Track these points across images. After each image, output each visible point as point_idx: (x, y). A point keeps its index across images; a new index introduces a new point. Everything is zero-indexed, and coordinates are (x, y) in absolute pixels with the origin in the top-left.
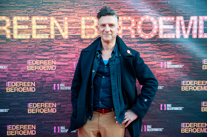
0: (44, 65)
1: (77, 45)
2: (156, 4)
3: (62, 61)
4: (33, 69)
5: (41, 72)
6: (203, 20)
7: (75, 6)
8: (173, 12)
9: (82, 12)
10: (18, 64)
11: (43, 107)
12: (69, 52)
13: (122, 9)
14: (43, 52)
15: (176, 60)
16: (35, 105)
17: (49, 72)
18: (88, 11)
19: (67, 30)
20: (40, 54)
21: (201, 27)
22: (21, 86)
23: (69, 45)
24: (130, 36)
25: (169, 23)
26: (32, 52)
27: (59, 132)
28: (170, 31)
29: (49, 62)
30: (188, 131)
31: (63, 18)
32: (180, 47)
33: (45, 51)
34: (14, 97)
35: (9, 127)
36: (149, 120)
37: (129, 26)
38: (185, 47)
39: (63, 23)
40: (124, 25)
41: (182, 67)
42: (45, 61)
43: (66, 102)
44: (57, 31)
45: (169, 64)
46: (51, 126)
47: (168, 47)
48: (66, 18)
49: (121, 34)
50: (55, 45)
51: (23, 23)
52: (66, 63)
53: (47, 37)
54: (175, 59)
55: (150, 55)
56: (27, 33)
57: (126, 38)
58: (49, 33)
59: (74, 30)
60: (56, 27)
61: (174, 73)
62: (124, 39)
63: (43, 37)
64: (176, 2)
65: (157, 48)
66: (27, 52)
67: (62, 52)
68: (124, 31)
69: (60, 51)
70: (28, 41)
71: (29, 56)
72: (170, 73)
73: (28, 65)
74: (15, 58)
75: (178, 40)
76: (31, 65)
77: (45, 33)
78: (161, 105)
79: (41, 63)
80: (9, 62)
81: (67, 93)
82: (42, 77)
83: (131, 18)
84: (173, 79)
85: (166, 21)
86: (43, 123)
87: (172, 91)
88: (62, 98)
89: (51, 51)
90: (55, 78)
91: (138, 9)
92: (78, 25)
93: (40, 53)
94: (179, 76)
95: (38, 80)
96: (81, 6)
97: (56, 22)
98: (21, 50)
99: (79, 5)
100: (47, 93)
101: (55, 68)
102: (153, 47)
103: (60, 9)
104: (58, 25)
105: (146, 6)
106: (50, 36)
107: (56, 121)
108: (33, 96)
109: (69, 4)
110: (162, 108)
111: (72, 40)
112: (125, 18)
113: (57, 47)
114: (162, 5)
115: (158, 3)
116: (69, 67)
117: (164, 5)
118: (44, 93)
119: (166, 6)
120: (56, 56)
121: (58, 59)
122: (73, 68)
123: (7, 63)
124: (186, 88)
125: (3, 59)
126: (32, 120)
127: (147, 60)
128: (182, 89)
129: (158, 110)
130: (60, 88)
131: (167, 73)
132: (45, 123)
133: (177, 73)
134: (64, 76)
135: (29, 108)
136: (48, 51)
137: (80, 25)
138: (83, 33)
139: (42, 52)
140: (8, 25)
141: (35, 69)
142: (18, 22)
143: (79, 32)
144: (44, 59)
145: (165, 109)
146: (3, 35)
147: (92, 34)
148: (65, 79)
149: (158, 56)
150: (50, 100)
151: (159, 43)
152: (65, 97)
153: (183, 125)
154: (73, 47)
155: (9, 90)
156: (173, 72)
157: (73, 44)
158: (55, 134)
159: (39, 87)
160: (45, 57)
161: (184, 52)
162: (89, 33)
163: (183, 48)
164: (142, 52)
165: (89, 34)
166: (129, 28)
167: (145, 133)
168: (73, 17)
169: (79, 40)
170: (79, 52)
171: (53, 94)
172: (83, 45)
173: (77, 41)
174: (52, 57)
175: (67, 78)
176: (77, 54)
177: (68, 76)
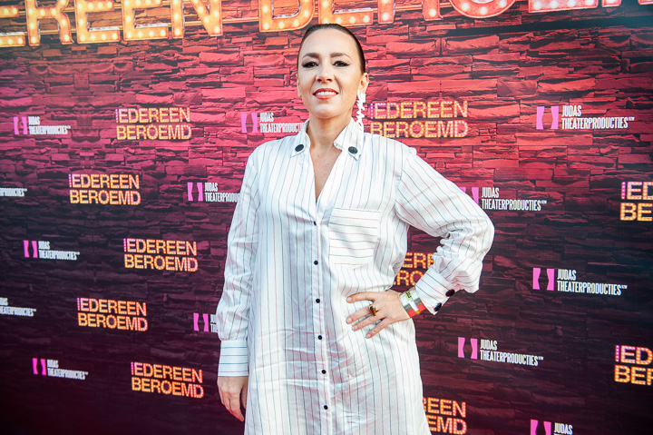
0: (160, 123)
1: (250, 55)
3: (207, 109)
4: (131, 135)
5: (152, 145)
10: (94, 121)
11: (161, 253)
12: (225, 80)
14: (156, 83)
15: (602, 99)
16: (141, 246)
17: (174, 144)
20: (147, 90)
22: (105, 187)
23: (225, 58)
24: (421, 11)
26: (127, 84)
27: (206, 329)
29: (171, 114)
30: (645, 379)
32: (616, 45)
33: (158, 79)
34: (89, 217)
35: (82, 301)
36: (488, 322)
38: (641, 41)
41: (626, 126)
42: (161, 109)
43: (224, 242)
44: (190, 11)
45: (571, 116)
46: (186, 310)
47: (566, 46)
49: (389, 8)
50: (187, 57)
52: (220, 118)
53: (163, 34)
54: (596, 96)
55: (494, 82)
56: (112, 23)
57: (405, 22)
58: (168, 20)
59: (238, 4)
61: (592, 149)
62: (400, 25)
63: (152, 35)
65: (522, 53)
66: (113, 82)
67: (208, 80)
69: (200, 76)
70: (113, 50)
71: (118, 97)
72: (572, 151)
73: (119, 124)
74: (86, 104)
75: (611, 16)
76: (126, 125)
77: (157, 20)
78: (537, 272)
79: (151, 116)
80: (72, 115)
81: (225, 213)
82: (155, 161)
84: (585, 173)
86: (165, 299)
87: (580, 220)
88: (210, 227)
89: (176, 80)
90: (190, 164)
93: (147, 86)
94: (611, 161)
95: (145, 169)
98: (98, 76)
100: (170, 210)
101: (190, 133)
102: (506, 50)
106: (170, 29)
107: (197, 298)
108: (134, 218)
110: (539, 281)
111: (235, 40)
113: (190, 63)
116: (229, 130)
118: (164, 211)
120: (189, 95)
121: (196, 103)
122: (240, 133)
123: (68, 119)
124: (640, 211)
125: (57, 106)
126: (135, 287)
127: (484, 99)
128: (623, 215)
129: (523, 287)
130: (204, 195)
131: (562, 150)
132: (169, 299)
133: (603, 151)
134: (216, 159)
135: (127, 253)
136: (167, 79)
138: (266, 14)
139: (153, 83)
141: (135, 135)
143: (254, 11)
144: (158, 106)
145: (550, 287)
146: (52, 35)
147: (293, 15)
148: (217, 168)
149: (528, 86)
150: (180, 231)
151: (530, 30)
152: (220, 224)
153: (623, 352)
154: (237, 64)
155: (77, 198)
156: (588, 147)
157: (236, 52)
158: (196, 335)
159: (148, 190)
160: (160, 100)
161: (632, 65)
162: (284, 11)
163: (632, 47)
164: (466, 70)
165: (284, 16)
167: (475, 364)
169: (253, 39)
170: (256, 79)
171: (186, 213)
172: (268, 54)
173: (248, 43)
174: (180, 97)
175: (225, 164)
176: (251, 87)
177: (227, 159)
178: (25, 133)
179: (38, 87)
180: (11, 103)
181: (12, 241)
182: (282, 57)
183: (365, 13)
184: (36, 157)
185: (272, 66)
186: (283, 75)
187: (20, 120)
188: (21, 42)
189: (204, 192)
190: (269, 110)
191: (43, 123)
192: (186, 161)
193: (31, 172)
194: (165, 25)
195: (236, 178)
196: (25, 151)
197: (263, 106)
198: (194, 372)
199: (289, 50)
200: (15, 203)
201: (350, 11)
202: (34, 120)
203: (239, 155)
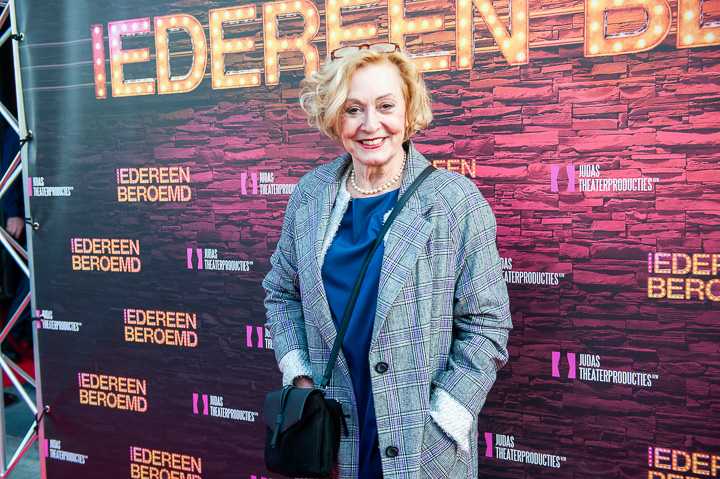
1: (567, 88)
3: (502, 161)
12: (529, 121)
14: (430, 128)
19: (525, 27)
20: (417, 137)
23: (530, 93)
27: (489, 453)
33: (434, 122)
42: (435, 162)
43: (519, 337)
44: (483, 34)
50: (476, 94)
51: (358, 17)
52: (519, 172)
53: (443, 65)
58: (451, 47)
59: (554, 22)
60: (481, 19)
63: (428, 67)
67: (502, 123)
69: (493, 118)
77: (436, 47)
81: (522, 298)
89: (454, 123)
104: (485, 7)
106: (453, 58)
111: (546, 69)
113: (480, 102)
116: (532, 189)
120: (476, 142)
121: (486, 154)
122: (549, 191)
125: (298, 160)
134: (512, 226)
136: (447, 123)
138: (595, 34)
140: (312, 29)
142: (342, 15)
143: (578, 29)
144: (432, 157)
146: (295, 72)
147: (636, 33)
148: (512, 238)
154: (547, 101)
157: (547, 84)
160: (435, 149)
162: (623, 27)
165: (622, 35)
169: (574, 67)
170: (574, 120)
172: (595, 86)
173: (566, 73)
174: (463, 146)
175: (524, 232)
176: (567, 131)
177: (527, 227)
178: (255, 192)
179: (273, 136)
180: (239, 156)
181: (232, 326)
182: (616, 90)
184: (266, 223)
185: (601, 102)
186: (618, 113)
187: (249, 177)
188: (255, 81)
190: (593, 161)
191: (277, 180)
193: (260, 241)
194: (448, 53)
195: (539, 252)
196: (253, 215)
197: (583, 156)
199: (629, 80)
200: (238, 279)
202: (266, 177)
203: (547, 221)
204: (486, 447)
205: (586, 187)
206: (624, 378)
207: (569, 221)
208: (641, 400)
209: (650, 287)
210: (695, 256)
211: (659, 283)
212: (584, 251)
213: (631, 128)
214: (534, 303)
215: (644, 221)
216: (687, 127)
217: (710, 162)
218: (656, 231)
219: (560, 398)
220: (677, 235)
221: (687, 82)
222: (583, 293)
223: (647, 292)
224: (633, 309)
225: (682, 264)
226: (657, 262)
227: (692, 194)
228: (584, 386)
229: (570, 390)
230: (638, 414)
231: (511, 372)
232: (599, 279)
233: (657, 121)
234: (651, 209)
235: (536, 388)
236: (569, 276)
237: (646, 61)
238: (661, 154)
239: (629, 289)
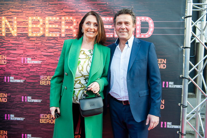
1: (25, 42)
2: (96, 4)
3: (12, 56)
6: (140, 20)
7: (24, 7)
8: (112, 12)
9: (29, 12)
12: (17, 48)
13: (64, 10)
17: (1, 66)
18: (34, 11)
21: (138, 27)
23: (17, 42)
24: (72, 34)
25: (108, 23)
27: (9, 119)
28: (108, 30)
29: (0, 57)
31: (12, 18)
37: (71, 25)
39: (12, 22)
40: (66, 25)
43: (15, 93)
44: (7, 29)
46: (3, 113)
48: (15, 18)
49: (64, 33)
50: (6, 42)
52: (15, 59)
57: (68, 37)
58: (1, 31)
59: (22, 28)
64: (114, 3)
67: (12, 48)
68: (67, 30)
69: (10, 47)
81: (16, 85)
83: (73, 18)
85: (105, 21)
88: (11, 89)
89: (2, 47)
90: (6, 71)
91: (79, 9)
92: (26, 24)
96: (29, 7)
97: (6, 21)
99: (27, 6)
101: (6, 63)
103: (11, 10)
104: (8, 24)
105: (86, 7)
106: (1, 33)
107: (6, 110)
109: (18, 5)
111: (21, 38)
112: (67, 18)
113: (7, 43)
114: (101, 6)
115: (98, 4)
116: (18, 62)
117: (103, 6)
119: (105, 7)
120: (6, 52)
121: (8, 54)
122: (21, 63)
134: (14, 70)
137: (28, 24)
138: (30, 32)
143: (27, 30)
147: (38, 33)
148: (14, 73)
150: (2, 90)
152: (14, 88)
154: (21, 44)
157: (21, 41)
158: (5, 121)
162: (35, 31)
165: (35, 33)
166: (71, 27)
168: (21, 16)
169: (26, 38)
171: (4, 85)
172: (30, 42)
173: (24, 39)
174: (3, 52)
175: (16, 71)
176: (25, 50)
177: (17, 70)
183: (58, 34)
185: (31, 45)
186: (34, 48)
189: (10, 79)
190: (30, 57)
192: (5, 70)
195: (19, 76)
197: (28, 56)
198: (4, 132)
199: (36, 41)
201: (54, 33)
203: (21, 69)
204: (8, 117)
205: (28, 62)
206: (36, 101)
207: (25, 69)
208: (39, 105)
209: (41, 82)
210: (48, 76)
211: (42, 82)
212: (28, 75)
213: (37, 51)
214: (18, 86)
215: (39, 69)
216: (47, 51)
217: (51, 58)
218: (42, 71)
219: (23, 106)
220: (45, 72)
221: (47, 43)
222: (28, 84)
223: (40, 83)
224: (37, 87)
225: (46, 78)
226: (42, 78)
227: (48, 64)
228: (28, 103)
229: (26, 104)
230: (38, 108)
231: (14, 101)
232: (31, 81)
233: (42, 50)
234: (41, 67)
235: (19, 104)
236: (25, 80)
237: (39, 38)
238: (42, 56)
239: (37, 83)
